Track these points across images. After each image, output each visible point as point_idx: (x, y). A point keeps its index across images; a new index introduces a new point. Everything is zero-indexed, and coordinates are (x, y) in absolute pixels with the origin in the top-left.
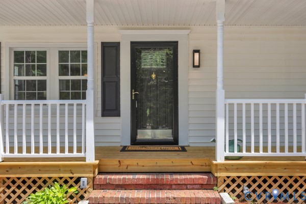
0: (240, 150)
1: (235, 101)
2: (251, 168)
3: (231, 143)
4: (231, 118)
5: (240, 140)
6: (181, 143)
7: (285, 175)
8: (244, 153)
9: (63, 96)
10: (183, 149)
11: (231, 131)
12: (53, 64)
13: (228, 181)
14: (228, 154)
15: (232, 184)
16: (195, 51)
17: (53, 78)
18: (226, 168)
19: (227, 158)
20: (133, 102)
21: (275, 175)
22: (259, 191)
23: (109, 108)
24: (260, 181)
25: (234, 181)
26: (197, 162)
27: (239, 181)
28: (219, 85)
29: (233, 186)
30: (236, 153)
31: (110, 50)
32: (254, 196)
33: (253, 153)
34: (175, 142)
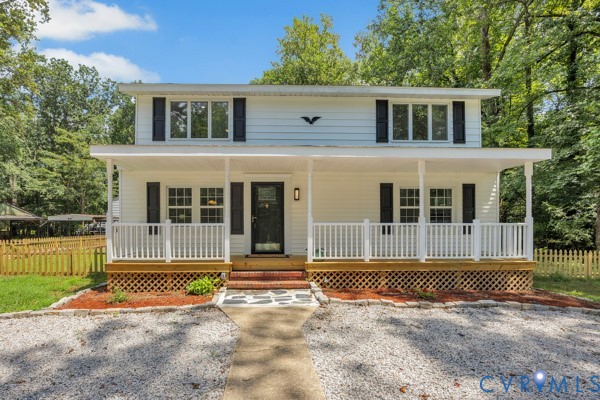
0: (323, 255)
1: (320, 224)
2: (329, 266)
3: (317, 251)
4: (317, 235)
5: (322, 249)
6: (286, 253)
7: (351, 271)
8: (325, 257)
9: (204, 220)
10: (287, 256)
11: (317, 244)
12: (196, 197)
13: (315, 275)
14: (315, 257)
15: (318, 276)
16: (296, 189)
17: (196, 207)
18: (314, 267)
19: (314, 260)
20: (253, 224)
21: (344, 270)
22: (334, 281)
23: (237, 228)
24: (334, 275)
25: (318, 275)
26: (296, 264)
27: (321, 275)
28: (310, 214)
29: (318, 278)
30: (320, 257)
31: (237, 188)
32: (331, 284)
33: (331, 258)
34: (282, 251)
